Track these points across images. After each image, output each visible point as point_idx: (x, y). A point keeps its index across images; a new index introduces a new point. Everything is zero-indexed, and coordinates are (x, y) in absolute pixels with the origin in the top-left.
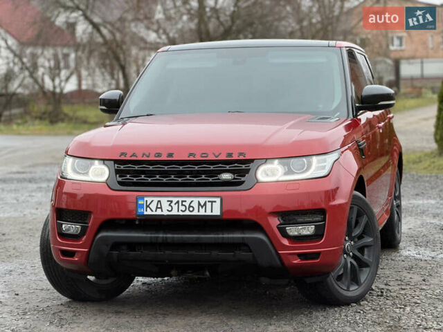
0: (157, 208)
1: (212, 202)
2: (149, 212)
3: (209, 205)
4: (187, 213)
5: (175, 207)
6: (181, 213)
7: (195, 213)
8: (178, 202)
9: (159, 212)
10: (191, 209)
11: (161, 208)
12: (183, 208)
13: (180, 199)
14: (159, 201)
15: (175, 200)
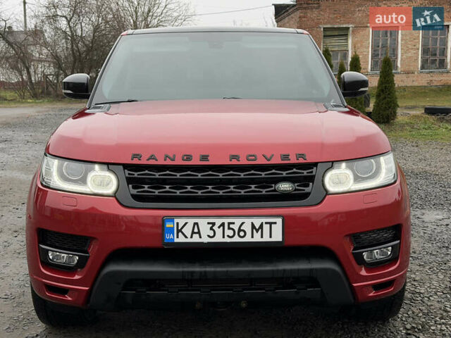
0: (193, 233)
1: (271, 224)
2: (181, 239)
4: (236, 239)
6: (227, 240)
7: (248, 239)
8: (223, 225)
9: (196, 239)
10: (242, 234)
11: (199, 233)
12: (231, 233)
13: (226, 221)
14: (196, 224)
15: (218, 222)
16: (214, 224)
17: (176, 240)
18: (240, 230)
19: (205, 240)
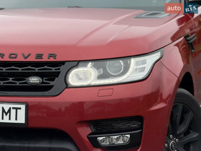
1: (17, 109)
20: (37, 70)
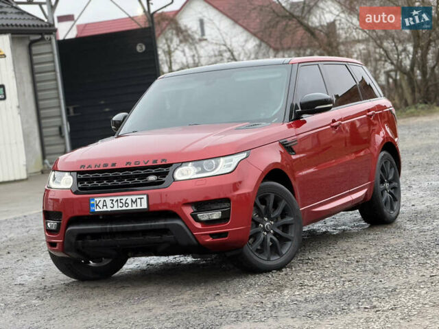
0: (103, 206)
1: (141, 199)
2: (98, 210)
3: (139, 201)
4: (124, 208)
5: (115, 204)
6: (120, 209)
7: (130, 208)
8: (117, 200)
9: (105, 209)
10: (127, 205)
11: (106, 205)
12: (121, 205)
13: (119, 198)
14: (105, 201)
15: (115, 199)
16: (113, 200)
17: (96, 210)
18: (126, 203)
19: (109, 209)
20: (154, 171)
